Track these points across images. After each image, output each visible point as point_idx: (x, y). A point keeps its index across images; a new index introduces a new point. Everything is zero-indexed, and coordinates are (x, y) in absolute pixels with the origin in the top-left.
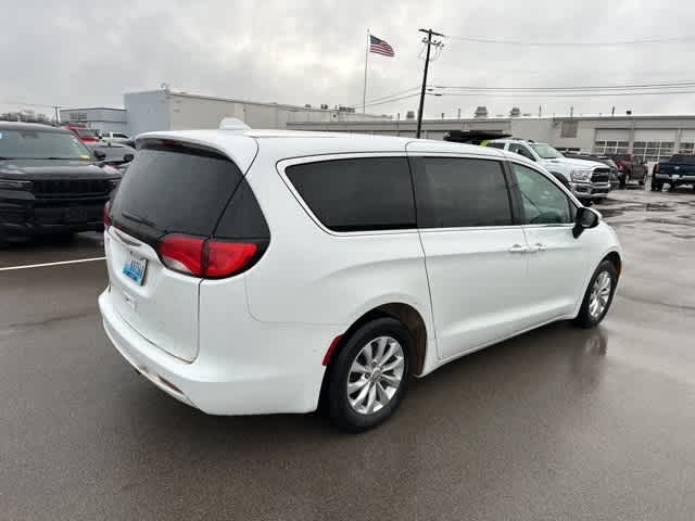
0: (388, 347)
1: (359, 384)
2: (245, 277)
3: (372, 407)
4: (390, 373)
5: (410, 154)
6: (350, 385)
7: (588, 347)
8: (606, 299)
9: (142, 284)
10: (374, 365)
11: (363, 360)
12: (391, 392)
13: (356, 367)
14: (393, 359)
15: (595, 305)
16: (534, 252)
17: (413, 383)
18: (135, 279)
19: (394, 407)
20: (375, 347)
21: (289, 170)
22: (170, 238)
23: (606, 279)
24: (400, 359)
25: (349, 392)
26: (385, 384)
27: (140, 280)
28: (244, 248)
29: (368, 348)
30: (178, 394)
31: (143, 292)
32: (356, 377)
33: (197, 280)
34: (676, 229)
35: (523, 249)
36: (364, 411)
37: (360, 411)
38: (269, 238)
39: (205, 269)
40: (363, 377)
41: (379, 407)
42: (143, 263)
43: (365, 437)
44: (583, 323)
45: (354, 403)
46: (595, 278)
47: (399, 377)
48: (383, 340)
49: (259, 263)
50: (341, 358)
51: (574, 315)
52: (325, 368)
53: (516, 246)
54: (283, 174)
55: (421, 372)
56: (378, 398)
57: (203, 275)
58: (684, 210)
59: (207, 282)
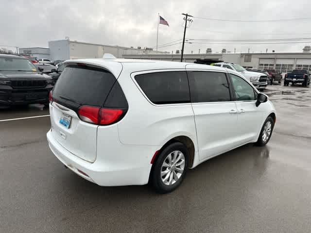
0: (178, 155)
1: (166, 172)
2: (118, 125)
3: (171, 182)
4: (179, 167)
5: (187, 70)
6: (162, 172)
7: (262, 155)
8: (269, 133)
9: (69, 128)
10: (172, 163)
11: (168, 162)
12: (179, 175)
13: (165, 164)
14: (180, 161)
15: (265, 136)
16: (240, 113)
17: (189, 171)
18: (65, 125)
19: (181, 182)
20: (173, 155)
21: (136, 77)
22: (84, 107)
23: (269, 125)
24: (183, 160)
25: (162, 175)
26: (177, 172)
27: (68, 126)
28: (117, 112)
29: (170, 156)
30: (87, 177)
31: (70, 131)
32: (165, 169)
33: (96, 126)
34: (296, 103)
35: (235, 112)
36: (168, 184)
37: (166, 184)
38: (128, 107)
39: (99, 121)
40: (167, 169)
41: (174, 182)
42: (70, 119)
43: (168, 195)
44: (260, 144)
45: (163, 180)
46: (265, 124)
47: (182, 168)
48: (176, 152)
49: (124, 118)
50: (158, 160)
51: (256, 140)
52: (152, 165)
53: (232, 110)
54: (134, 79)
55: (192, 166)
56: (174, 178)
57: (99, 123)
58: (299, 94)
59: (101, 127)
